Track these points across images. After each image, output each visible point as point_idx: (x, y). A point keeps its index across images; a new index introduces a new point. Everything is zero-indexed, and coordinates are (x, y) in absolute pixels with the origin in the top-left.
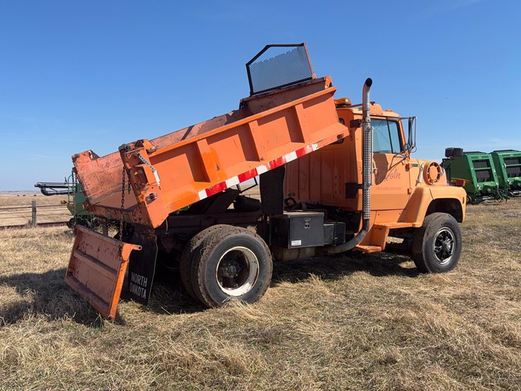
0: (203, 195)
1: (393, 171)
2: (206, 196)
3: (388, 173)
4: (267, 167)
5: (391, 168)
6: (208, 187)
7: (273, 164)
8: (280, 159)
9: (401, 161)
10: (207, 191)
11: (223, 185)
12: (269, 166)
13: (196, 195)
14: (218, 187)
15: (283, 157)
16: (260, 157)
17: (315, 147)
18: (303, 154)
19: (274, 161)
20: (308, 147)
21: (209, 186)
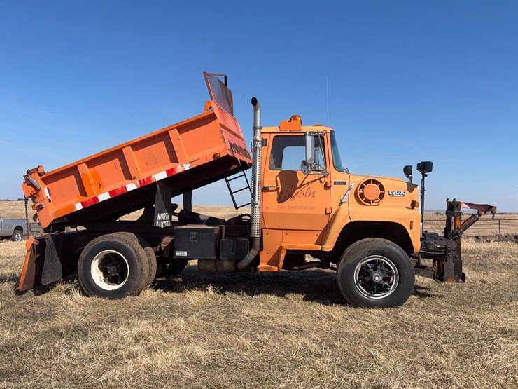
0: (79, 207)
1: (305, 189)
2: (81, 208)
3: (297, 191)
4: (136, 184)
5: (301, 186)
6: (83, 201)
7: (142, 182)
8: (149, 178)
9: (319, 179)
10: (83, 203)
11: (96, 199)
12: (139, 184)
13: (74, 207)
14: (91, 200)
15: (153, 177)
16: (133, 177)
17: (187, 167)
18: (174, 173)
19: (144, 180)
20: (179, 167)
21: (85, 199)
